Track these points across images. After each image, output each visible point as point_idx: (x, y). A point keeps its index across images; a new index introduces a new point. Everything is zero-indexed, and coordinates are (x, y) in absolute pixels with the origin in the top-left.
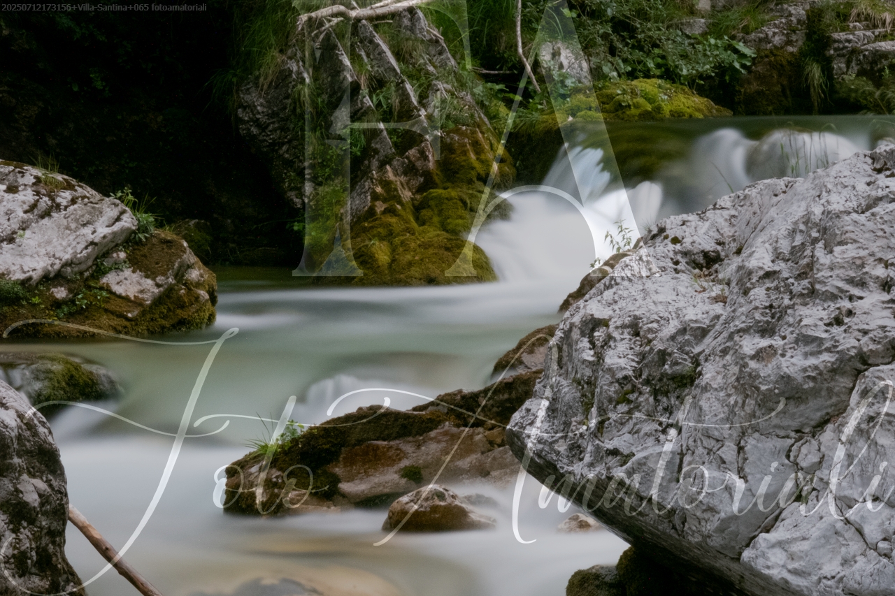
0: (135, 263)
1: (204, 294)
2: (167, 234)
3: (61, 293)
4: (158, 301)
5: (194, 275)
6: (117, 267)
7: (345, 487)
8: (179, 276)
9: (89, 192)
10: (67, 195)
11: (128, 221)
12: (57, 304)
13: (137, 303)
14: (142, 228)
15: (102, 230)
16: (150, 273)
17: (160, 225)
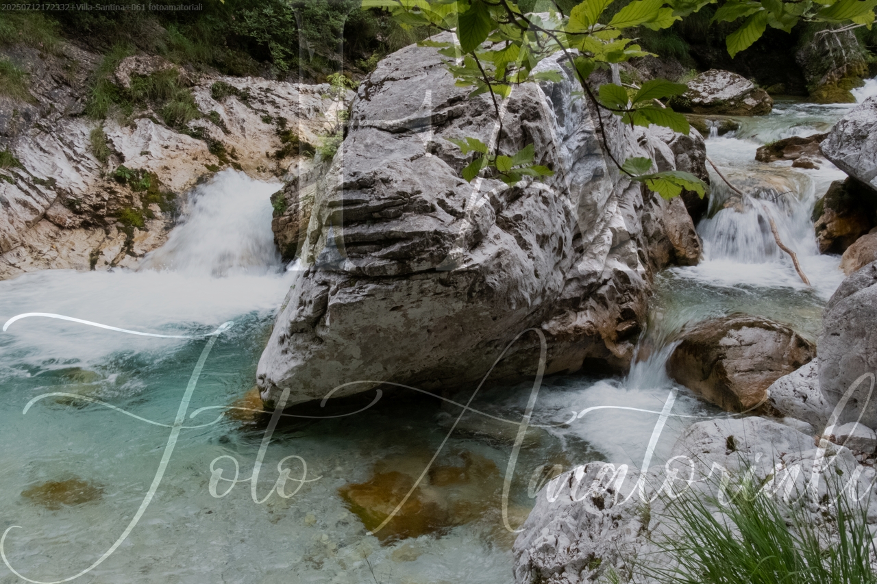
0: (752, 96)
1: (769, 105)
2: (762, 90)
3: (732, 103)
4: (757, 106)
5: (767, 100)
6: (747, 97)
7: (785, 155)
8: (763, 100)
9: (744, 79)
10: (738, 79)
11: (752, 86)
12: (731, 106)
13: (751, 106)
14: (755, 88)
15: (745, 88)
16: (755, 99)
17: (760, 87)
